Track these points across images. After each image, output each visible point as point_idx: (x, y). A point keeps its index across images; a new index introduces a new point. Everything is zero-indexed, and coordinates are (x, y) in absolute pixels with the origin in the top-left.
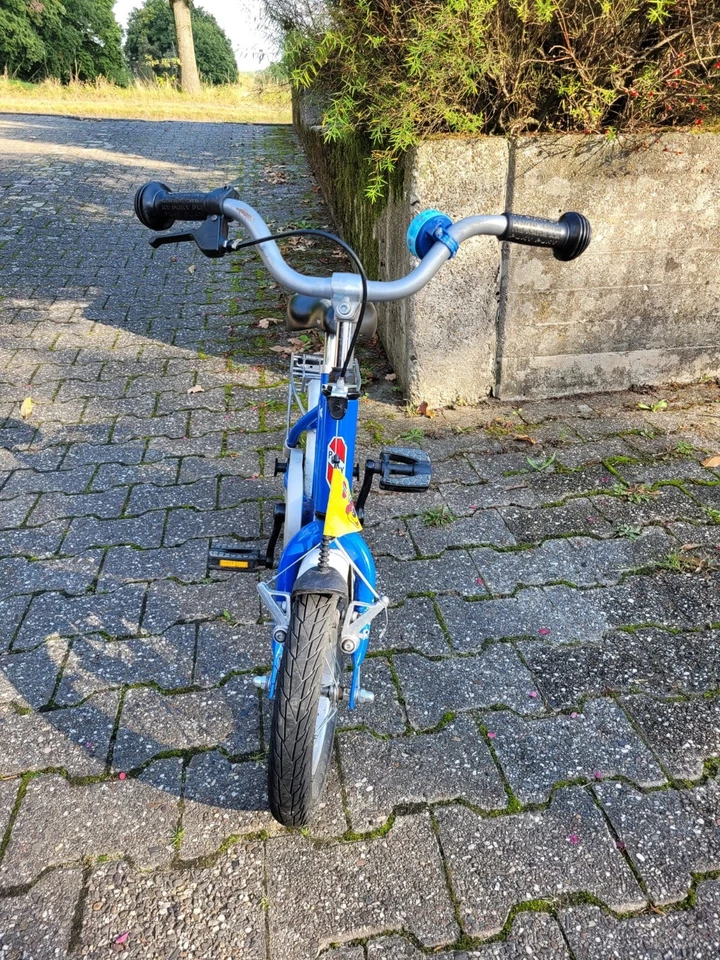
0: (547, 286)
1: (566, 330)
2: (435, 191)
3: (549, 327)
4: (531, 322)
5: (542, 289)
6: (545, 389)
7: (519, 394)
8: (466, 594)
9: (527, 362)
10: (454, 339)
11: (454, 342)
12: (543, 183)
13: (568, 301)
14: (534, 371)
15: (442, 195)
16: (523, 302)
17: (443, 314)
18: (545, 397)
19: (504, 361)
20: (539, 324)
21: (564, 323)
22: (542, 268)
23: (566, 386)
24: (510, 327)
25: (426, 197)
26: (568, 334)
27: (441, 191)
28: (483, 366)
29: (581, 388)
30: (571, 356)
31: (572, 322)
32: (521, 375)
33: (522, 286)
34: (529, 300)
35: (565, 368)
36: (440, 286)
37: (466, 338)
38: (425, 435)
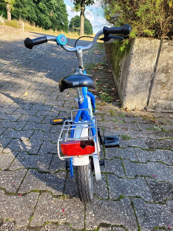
0: (165, 81)
1: (169, 94)
2: (138, 51)
3: (164, 92)
4: (159, 90)
5: (164, 82)
6: (160, 109)
7: (153, 109)
8: (132, 160)
9: (157, 101)
10: (137, 92)
11: (137, 93)
12: (168, 53)
13: (171, 86)
14: (158, 104)
15: (140, 53)
16: (158, 84)
17: (135, 85)
18: (160, 111)
19: (150, 100)
20: (161, 91)
21: (168, 92)
22: (164, 76)
23: (166, 109)
24: (153, 90)
25: (135, 53)
26: (169, 95)
27: (140, 52)
28: (144, 100)
29: (171, 110)
30: (169, 101)
31: (171, 92)
32: (154, 104)
33: (158, 80)
34: (159, 84)
35: (167, 104)
36: (136, 77)
37: (141, 92)
38: (125, 116)
